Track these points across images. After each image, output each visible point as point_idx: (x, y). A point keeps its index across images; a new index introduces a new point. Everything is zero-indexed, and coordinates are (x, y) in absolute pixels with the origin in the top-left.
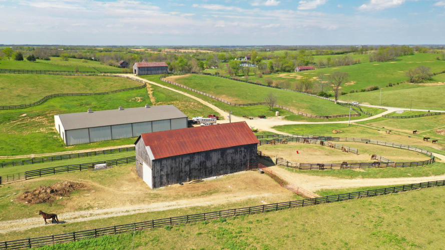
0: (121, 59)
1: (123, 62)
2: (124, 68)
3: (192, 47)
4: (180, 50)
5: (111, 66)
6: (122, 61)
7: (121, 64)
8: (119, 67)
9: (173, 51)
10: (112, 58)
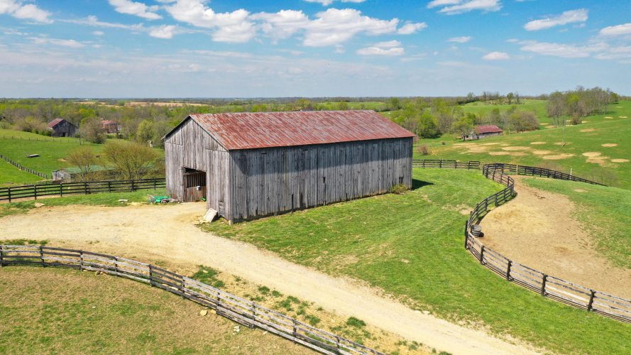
0: (55, 116)
1: (61, 123)
2: (64, 136)
3: (174, 100)
4: (155, 104)
5: (29, 130)
6: (58, 120)
7: (55, 127)
8: (50, 134)
9: (144, 104)
10: (33, 115)
